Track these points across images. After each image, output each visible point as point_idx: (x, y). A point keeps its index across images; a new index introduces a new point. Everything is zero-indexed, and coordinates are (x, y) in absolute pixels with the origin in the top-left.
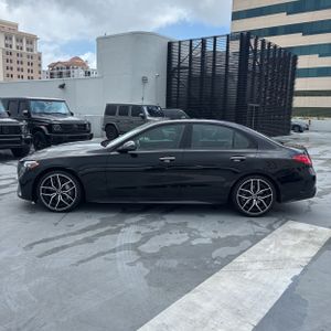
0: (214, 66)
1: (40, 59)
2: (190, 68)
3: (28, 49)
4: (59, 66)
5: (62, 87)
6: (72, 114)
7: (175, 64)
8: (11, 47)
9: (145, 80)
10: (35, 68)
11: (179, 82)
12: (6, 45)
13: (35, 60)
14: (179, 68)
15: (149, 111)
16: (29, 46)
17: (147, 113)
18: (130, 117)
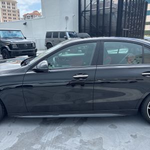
0: (104, 9)
1: (18, 12)
2: (91, 11)
3: (13, 8)
4: (28, 15)
5: (25, 24)
6: (26, 38)
7: (83, 9)
8: (5, 7)
9: (67, 18)
10: (17, 17)
11: (85, 19)
12: (3, 7)
13: (16, 13)
14: (85, 11)
15: (70, 35)
16: (14, 6)
17: (68, 36)
18: (59, 39)
